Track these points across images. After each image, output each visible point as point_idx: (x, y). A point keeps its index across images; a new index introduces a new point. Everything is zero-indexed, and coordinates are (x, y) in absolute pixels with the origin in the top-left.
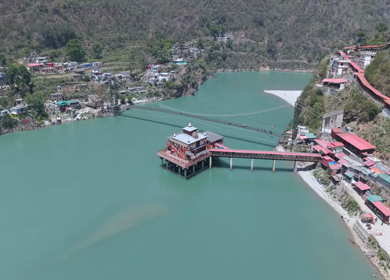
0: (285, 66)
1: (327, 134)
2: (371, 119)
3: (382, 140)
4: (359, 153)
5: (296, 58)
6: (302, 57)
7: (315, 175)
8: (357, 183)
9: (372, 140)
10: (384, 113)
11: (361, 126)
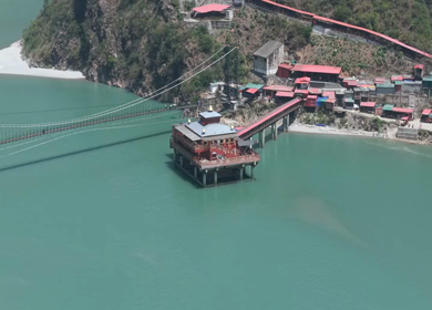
1: (271, 76)
3: (339, 58)
4: (333, 78)
7: (308, 122)
8: (363, 104)
9: (329, 63)
10: (316, 32)
11: (299, 54)
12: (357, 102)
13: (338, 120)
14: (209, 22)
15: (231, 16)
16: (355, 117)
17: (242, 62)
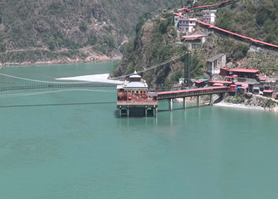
0: (21, 58)
1: (216, 75)
2: (245, 55)
3: (261, 65)
4: (251, 75)
5: (33, 44)
6: (39, 42)
7: (228, 101)
8: (265, 91)
9: (254, 68)
10: (252, 49)
11: (238, 63)
12: (262, 90)
13: (246, 100)
14: (190, 44)
15: (204, 40)
16: (257, 98)
17: (202, 66)
